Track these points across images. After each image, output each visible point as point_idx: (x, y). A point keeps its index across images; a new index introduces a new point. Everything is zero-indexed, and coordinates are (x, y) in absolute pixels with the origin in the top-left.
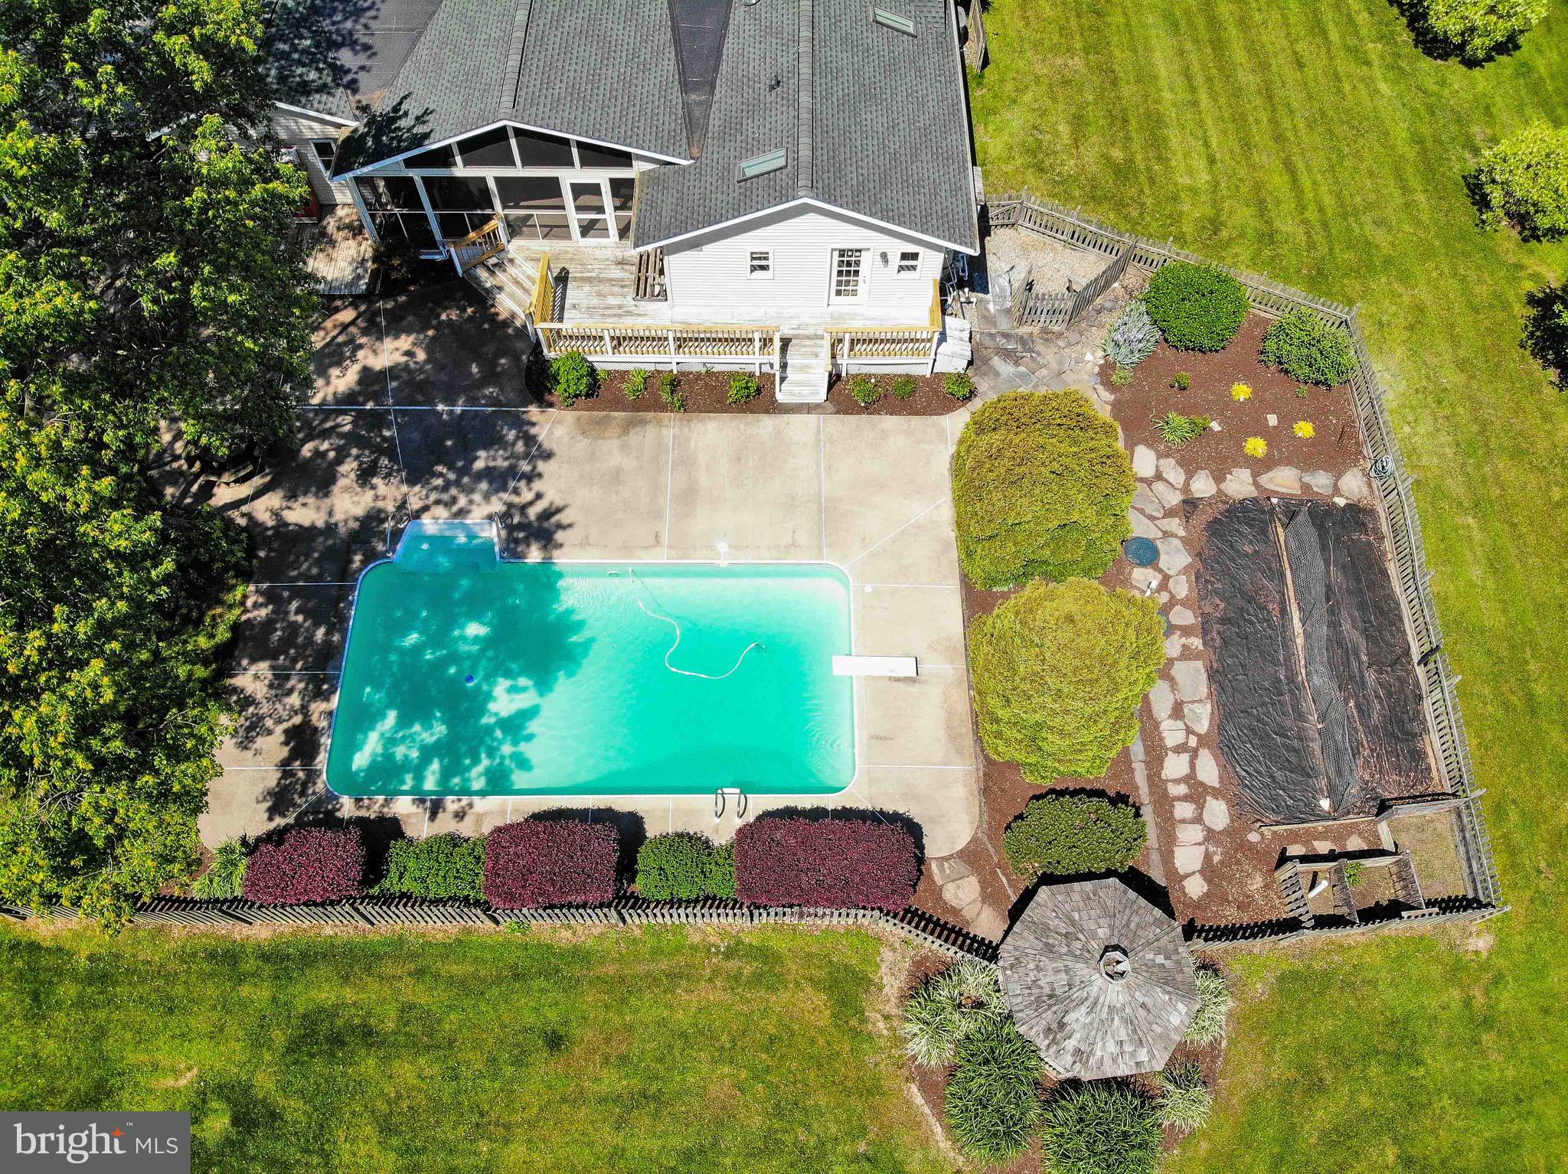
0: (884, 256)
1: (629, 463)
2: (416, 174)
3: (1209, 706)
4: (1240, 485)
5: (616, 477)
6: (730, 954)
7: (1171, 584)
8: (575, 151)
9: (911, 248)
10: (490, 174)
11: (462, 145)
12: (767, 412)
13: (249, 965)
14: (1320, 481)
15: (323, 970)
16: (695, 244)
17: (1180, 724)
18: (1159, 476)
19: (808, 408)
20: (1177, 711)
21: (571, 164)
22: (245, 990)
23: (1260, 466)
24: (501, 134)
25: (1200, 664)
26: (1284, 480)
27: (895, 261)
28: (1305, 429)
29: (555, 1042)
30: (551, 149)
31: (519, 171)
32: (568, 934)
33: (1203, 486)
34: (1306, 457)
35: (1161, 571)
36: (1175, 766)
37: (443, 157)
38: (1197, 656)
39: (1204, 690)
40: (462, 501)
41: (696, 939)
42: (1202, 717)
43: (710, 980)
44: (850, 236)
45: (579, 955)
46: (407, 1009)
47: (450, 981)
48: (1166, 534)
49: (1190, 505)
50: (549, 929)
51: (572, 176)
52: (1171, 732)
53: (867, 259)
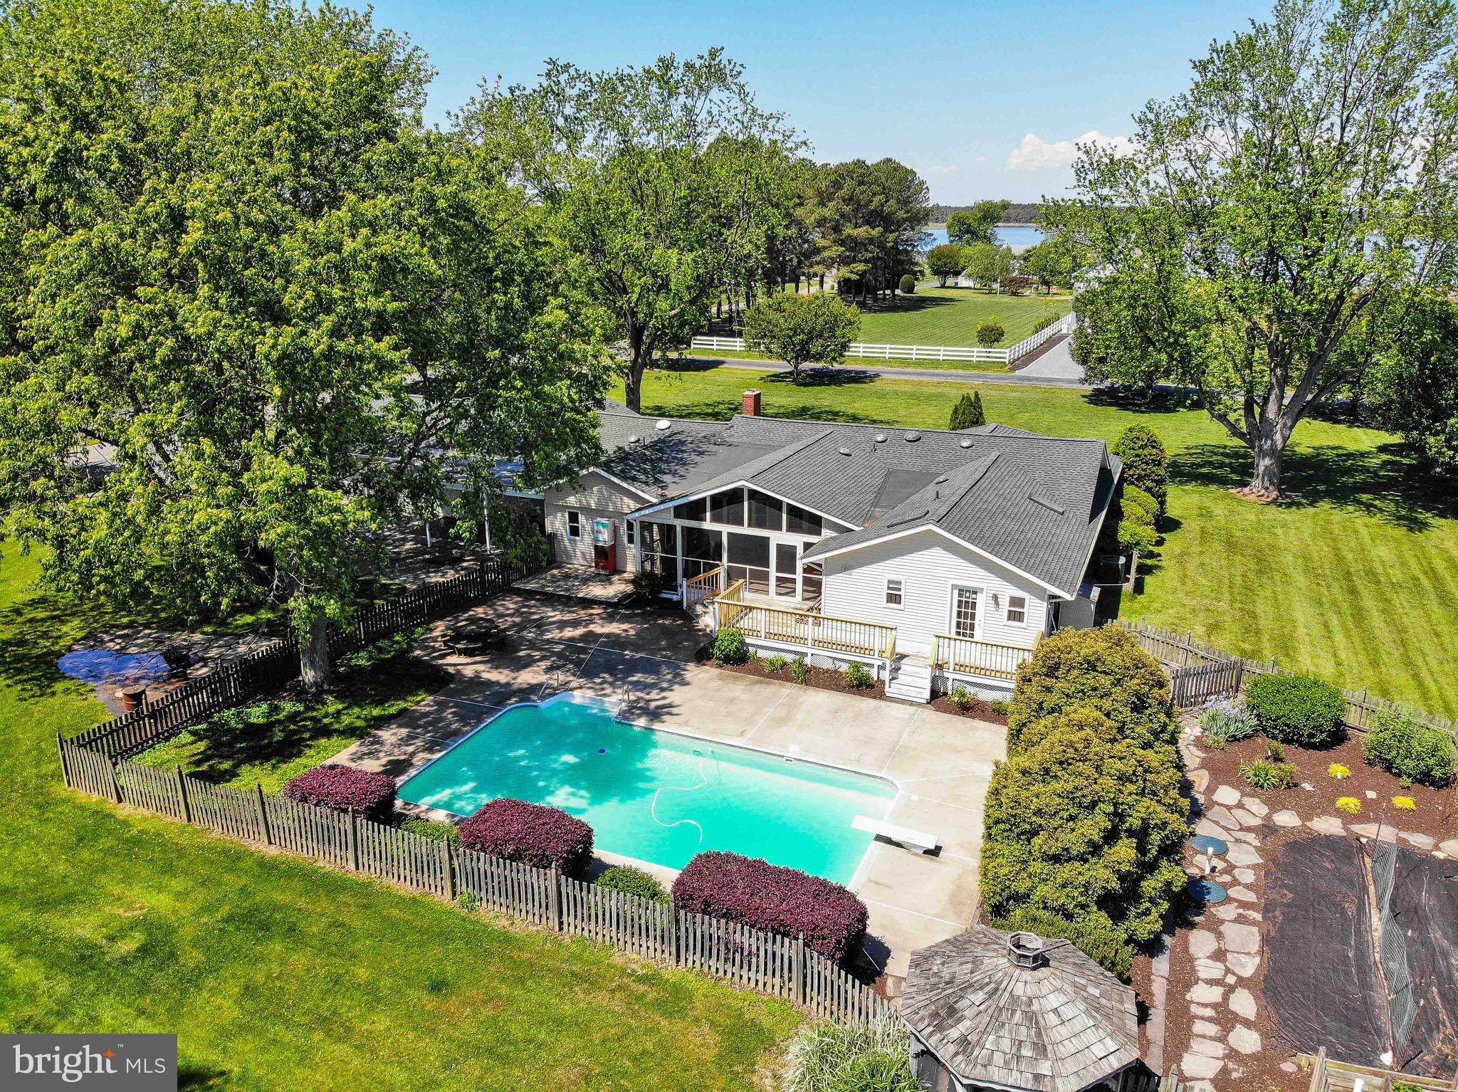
0: (995, 598)
1: (745, 697)
2: (679, 523)
3: (1257, 960)
4: (1327, 826)
5: (732, 701)
6: (643, 979)
7: (1236, 872)
8: (785, 508)
9: (1019, 593)
10: (725, 529)
11: (713, 497)
12: (874, 698)
13: (248, 863)
15: (296, 883)
17: (1221, 966)
18: (1240, 806)
19: (912, 703)
20: (1219, 955)
21: (780, 529)
22: (228, 877)
25: (1255, 930)
27: (1005, 606)
29: (437, 987)
30: (768, 511)
31: (745, 530)
32: (507, 923)
33: (1287, 819)
34: (1406, 823)
35: (1226, 861)
36: (1204, 993)
37: (697, 509)
38: (1254, 923)
39: (1255, 947)
40: (608, 691)
41: (617, 959)
42: (1249, 966)
43: (613, 991)
44: (972, 576)
45: (506, 939)
46: (336, 924)
47: (385, 919)
48: (1238, 841)
49: (1267, 829)
50: (492, 915)
51: (779, 538)
52: (1207, 968)
53: (982, 601)
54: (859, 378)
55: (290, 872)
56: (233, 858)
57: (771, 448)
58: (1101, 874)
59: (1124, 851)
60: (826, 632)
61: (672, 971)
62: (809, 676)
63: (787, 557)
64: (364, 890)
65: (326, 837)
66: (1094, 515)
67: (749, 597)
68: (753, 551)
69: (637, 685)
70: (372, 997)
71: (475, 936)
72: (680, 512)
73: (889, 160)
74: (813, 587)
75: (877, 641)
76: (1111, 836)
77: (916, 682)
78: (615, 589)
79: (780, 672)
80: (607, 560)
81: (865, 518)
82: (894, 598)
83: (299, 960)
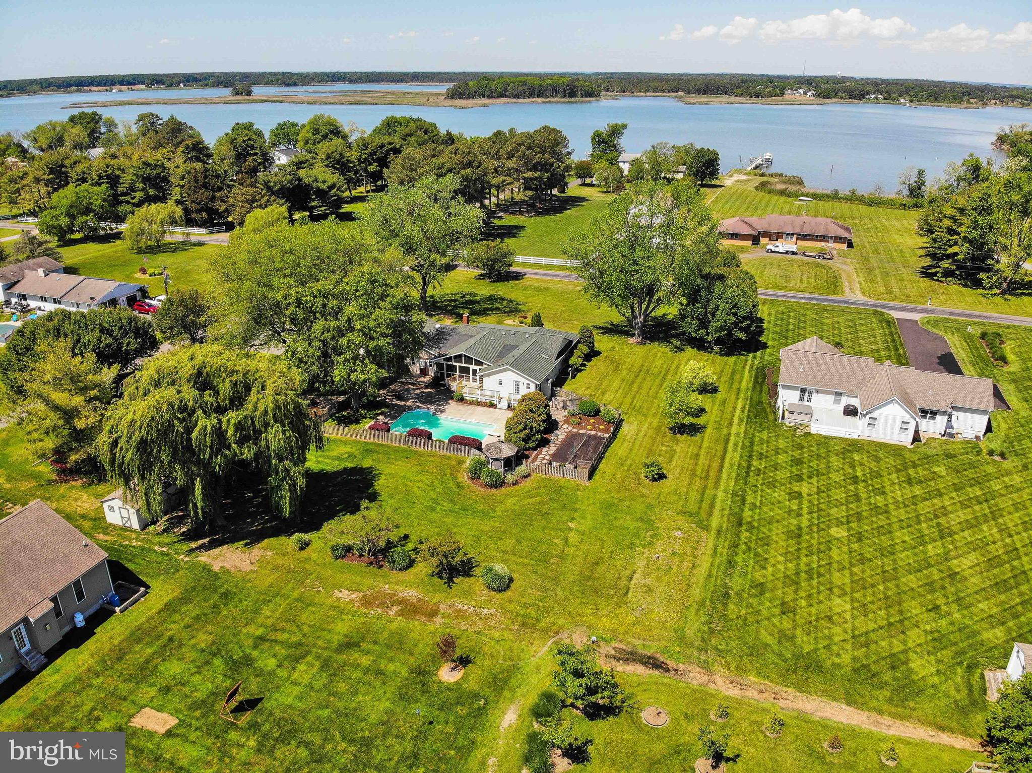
0: (523, 383)
1: (463, 409)
2: (445, 363)
4: (581, 431)
5: (460, 409)
7: (559, 439)
8: (474, 361)
10: (458, 365)
11: (454, 357)
12: (494, 408)
13: (361, 442)
14: (600, 434)
16: (488, 375)
19: (503, 409)
21: (472, 365)
23: (588, 430)
24: (460, 356)
26: (593, 433)
27: (526, 385)
28: (602, 427)
29: (407, 458)
30: (469, 360)
31: (463, 365)
32: (418, 448)
33: (575, 430)
34: (600, 430)
35: (558, 437)
36: (542, 456)
37: (450, 359)
38: (557, 446)
40: (430, 406)
42: (551, 452)
43: (438, 457)
44: (518, 378)
46: (385, 451)
48: (562, 434)
49: (571, 432)
50: (414, 448)
51: (472, 367)
52: (544, 453)
53: (521, 384)
54: (518, 276)
55: (372, 444)
56: (359, 442)
57: (472, 336)
58: (521, 435)
59: (527, 431)
60: (483, 392)
61: (448, 454)
62: (479, 404)
63: (475, 372)
64: (387, 446)
65: (379, 436)
66: (557, 358)
67: (464, 383)
68: (465, 370)
69: (438, 405)
70: (396, 460)
71: (411, 451)
72: (445, 360)
73: (546, 127)
74: (481, 379)
75: (496, 394)
76: (525, 429)
77: (504, 404)
78: (426, 379)
79: (472, 403)
80: (424, 372)
81: (494, 362)
82: (500, 384)
83: (380, 456)
